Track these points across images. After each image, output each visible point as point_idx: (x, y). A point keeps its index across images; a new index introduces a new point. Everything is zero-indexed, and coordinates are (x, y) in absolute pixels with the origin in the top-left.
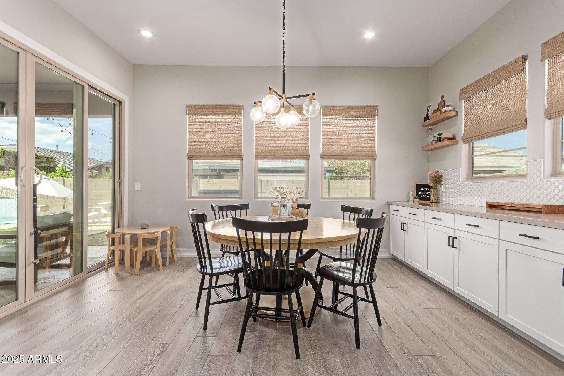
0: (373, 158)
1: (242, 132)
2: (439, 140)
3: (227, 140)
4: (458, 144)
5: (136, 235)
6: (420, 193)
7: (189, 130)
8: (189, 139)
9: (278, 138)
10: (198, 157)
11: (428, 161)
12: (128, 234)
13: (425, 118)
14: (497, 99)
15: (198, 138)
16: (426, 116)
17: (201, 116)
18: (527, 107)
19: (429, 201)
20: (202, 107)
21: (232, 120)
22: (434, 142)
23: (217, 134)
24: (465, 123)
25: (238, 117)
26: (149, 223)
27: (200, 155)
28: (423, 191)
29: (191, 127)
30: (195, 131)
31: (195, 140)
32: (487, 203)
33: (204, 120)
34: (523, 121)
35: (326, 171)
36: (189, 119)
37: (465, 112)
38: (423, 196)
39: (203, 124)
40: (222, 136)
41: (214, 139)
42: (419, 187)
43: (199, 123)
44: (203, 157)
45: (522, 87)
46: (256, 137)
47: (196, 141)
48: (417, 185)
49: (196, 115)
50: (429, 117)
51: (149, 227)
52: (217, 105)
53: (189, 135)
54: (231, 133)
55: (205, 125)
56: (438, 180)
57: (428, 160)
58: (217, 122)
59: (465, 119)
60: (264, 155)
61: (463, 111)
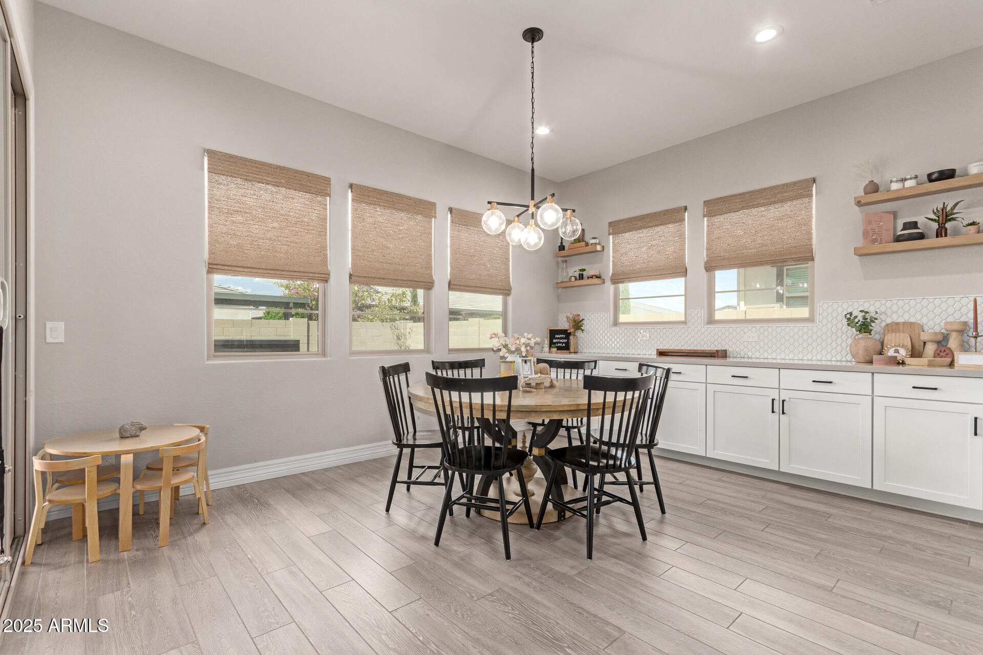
0: (507, 292)
1: (326, 229)
2: (581, 277)
3: (297, 241)
4: (604, 283)
5: (158, 450)
6: (554, 341)
7: (210, 207)
8: (210, 226)
9: (388, 248)
10: (234, 268)
11: (559, 301)
12: (127, 452)
13: (559, 246)
14: (654, 243)
15: (233, 227)
16: (560, 244)
17: (239, 181)
18: (686, 256)
19: (568, 351)
20: (247, 163)
21: (308, 202)
22: (573, 279)
23: (276, 225)
24: (613, 262)
25: (319, 198)
26: (145, 424)
27: (240, 264)
28: (558, 338)
29: (216, 202)
30: (226, 211)
31: (225, 230)
32: (657, 350)
33: (248, 191)
34: (684, 270)
35: (294, 303)
36: (210, 182)
37: (613, 249)
38: (559, 345)
39: (246, 199)
40: (287, 231)
41: (269, 235)
42: (553, 333)
43: (234, 195)
44: (246, 270)
45: (681, 236)
46: (353, 242)
47: (227, 233)
48: (550, 330)
49: (227, 176)
50: (564, 246)
51: (143, 432)
52: (280, 167)
53: (209, 218)
54: (307, 228)
55: (250, 202)
56: (578, 324)
57: (559, 299)
58: (275, 200)
59: (613, 257)
60: (368, 276)
61: (611, 248)
